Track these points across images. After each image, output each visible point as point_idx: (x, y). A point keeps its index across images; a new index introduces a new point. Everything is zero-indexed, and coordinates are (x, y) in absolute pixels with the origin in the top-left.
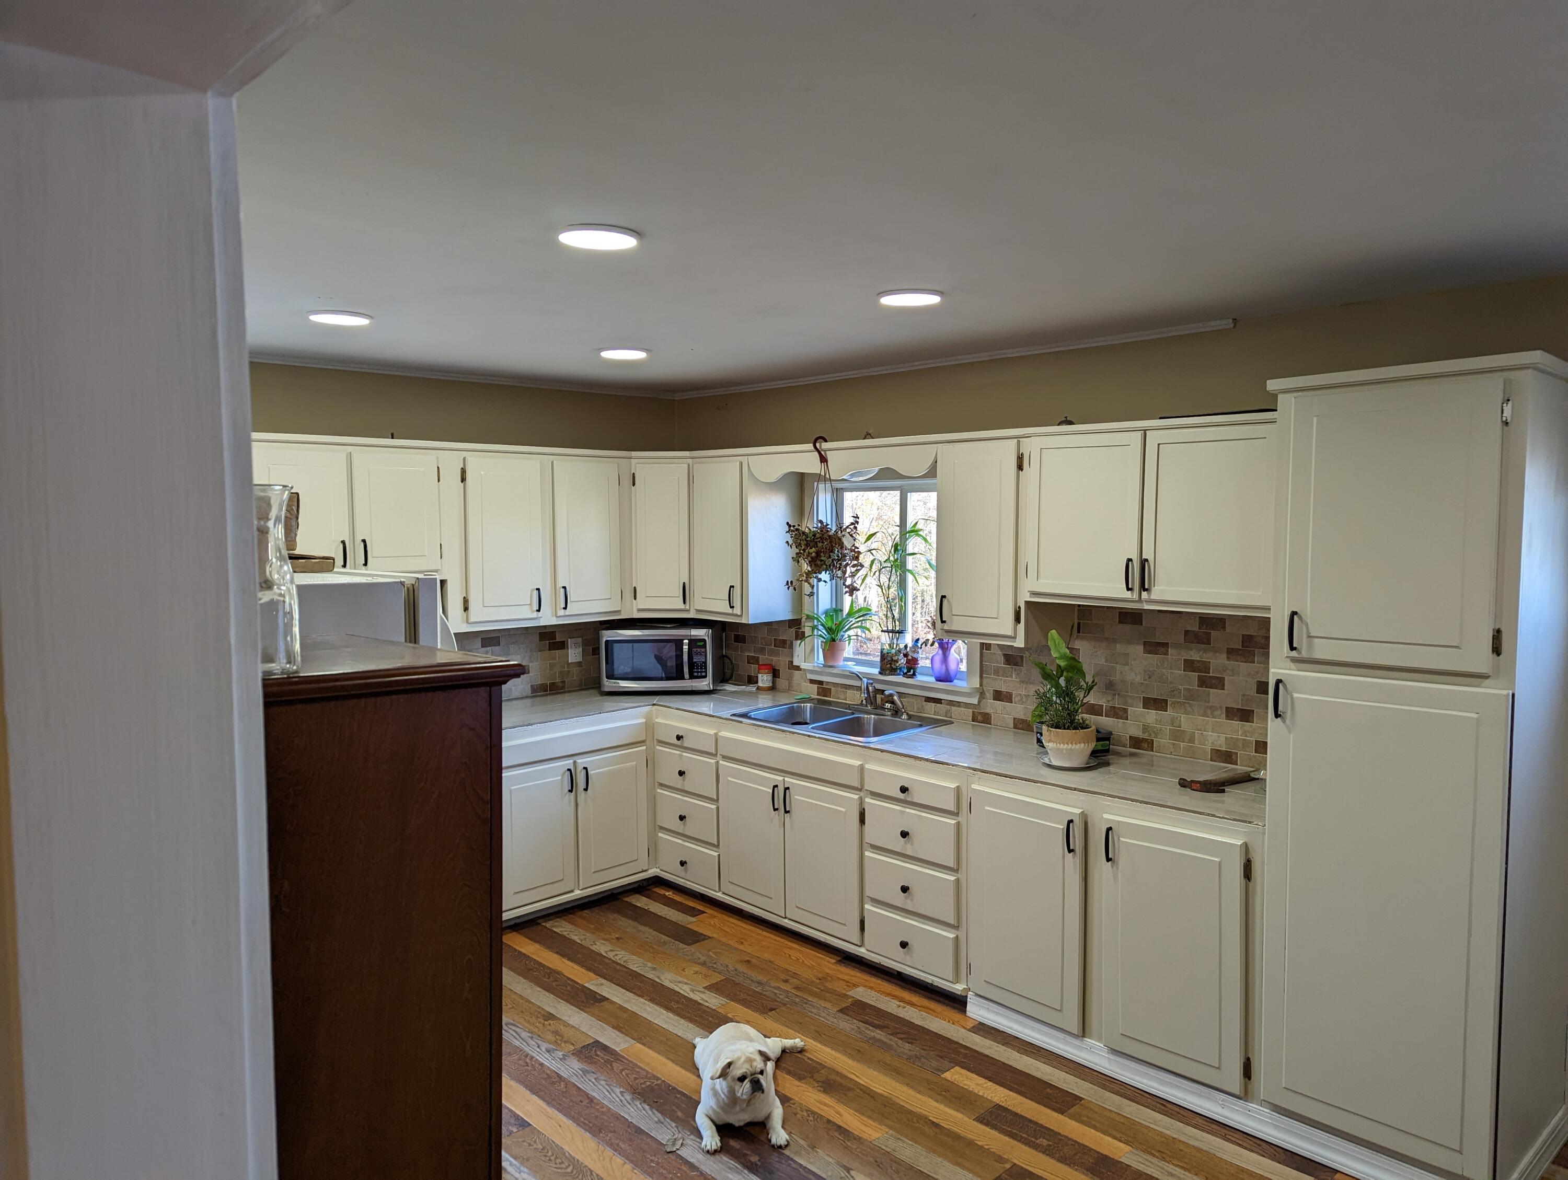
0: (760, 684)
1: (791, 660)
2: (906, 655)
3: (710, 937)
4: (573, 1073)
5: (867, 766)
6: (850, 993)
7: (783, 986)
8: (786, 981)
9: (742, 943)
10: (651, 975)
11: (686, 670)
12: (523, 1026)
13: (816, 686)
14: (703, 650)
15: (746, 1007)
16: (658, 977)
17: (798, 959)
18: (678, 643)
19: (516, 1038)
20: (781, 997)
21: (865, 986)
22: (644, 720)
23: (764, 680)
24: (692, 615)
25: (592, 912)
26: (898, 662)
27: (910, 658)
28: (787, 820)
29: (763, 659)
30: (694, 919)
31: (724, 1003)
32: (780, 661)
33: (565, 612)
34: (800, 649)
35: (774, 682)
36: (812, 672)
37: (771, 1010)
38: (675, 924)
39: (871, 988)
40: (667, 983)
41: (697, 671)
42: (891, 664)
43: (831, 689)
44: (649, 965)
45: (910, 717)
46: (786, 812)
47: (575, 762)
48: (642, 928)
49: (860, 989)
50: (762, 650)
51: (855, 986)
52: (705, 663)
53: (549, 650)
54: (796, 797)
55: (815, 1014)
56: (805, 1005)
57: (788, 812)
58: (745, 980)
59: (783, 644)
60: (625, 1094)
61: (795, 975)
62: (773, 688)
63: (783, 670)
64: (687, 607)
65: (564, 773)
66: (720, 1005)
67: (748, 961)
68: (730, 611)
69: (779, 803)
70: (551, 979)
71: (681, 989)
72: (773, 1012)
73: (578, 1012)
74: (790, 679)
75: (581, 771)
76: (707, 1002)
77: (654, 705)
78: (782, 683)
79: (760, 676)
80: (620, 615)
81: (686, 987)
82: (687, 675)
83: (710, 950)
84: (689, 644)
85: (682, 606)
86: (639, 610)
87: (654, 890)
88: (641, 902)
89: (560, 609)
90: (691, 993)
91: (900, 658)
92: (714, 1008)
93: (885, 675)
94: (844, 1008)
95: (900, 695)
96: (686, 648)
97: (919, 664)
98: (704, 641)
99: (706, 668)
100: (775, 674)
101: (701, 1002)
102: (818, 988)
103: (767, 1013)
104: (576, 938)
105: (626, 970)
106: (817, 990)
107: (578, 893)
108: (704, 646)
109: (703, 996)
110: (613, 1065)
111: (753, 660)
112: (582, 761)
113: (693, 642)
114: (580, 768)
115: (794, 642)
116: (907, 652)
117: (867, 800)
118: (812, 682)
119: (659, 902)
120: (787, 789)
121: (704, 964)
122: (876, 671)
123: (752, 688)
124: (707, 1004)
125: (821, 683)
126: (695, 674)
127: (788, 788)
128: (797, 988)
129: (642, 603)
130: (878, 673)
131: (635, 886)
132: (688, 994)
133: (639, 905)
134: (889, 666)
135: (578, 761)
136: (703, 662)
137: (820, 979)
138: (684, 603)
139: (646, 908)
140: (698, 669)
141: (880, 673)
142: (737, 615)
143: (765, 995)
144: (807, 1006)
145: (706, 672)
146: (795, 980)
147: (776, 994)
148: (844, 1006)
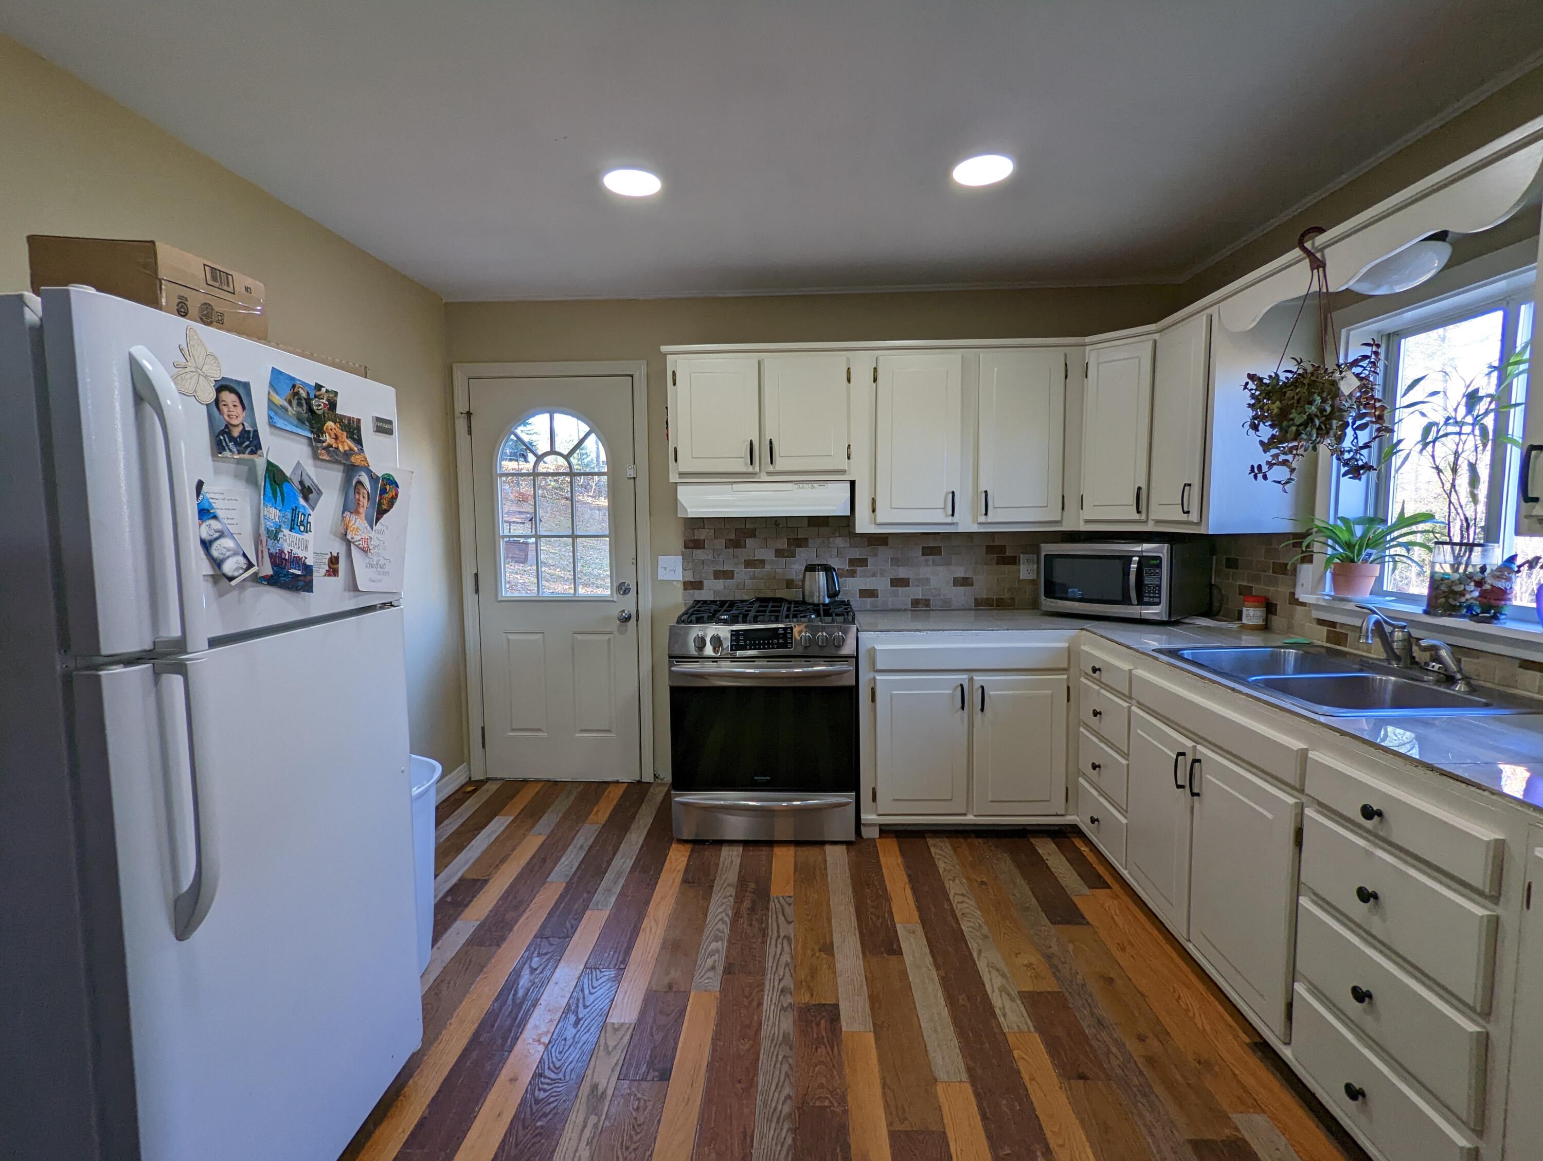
0: (1245, 621)
1: (1292, 591)
2: (1479, 584)
3: (1088, 923)
4: (774, 1034)
5: (1311, 754)
6: (1235, 1117)
7: (1132, 1046)
8: (1142, 1039)
9: (1123, 949)
10: (973, 945)
11: (1133, 594)
12: (796, 948)
13: (1324, 630)
14: (1157, 570)
15: (1049, 1053)
16: (980, 952)
17: (1189, 1010)
18: (1127, 559)
19: (774, 958)
20: (1115, 1062)
21: (1273, 1118)
22: (1065, 645)
23: (1252, 615)
24: (1150, 527)
25: (984, 843)
26: (1464, 595)
27: (1488, 587)
28: (1197, 805)
29: (1258, 589)
30: (1086, 891)
31: (1025, 1028)
32: (1278, 592)
33: (986, 519)
34: (1307, 573)
35: (1266, 620)
36: (1318, 607)
37: (1082, 1077)
38: (1060, 889)
39: (1285, 1130)
40: (982, 966)
41: (1144, 595)
42: (1446, 597)
43: (1347, 634)
44: (985, 929)
45: (1473, 689)
46: (1194, 794)
47: (971, 680)
48: (1020, 881)
49: (1260, 1120)
50: (1256, 579)
51: (1258, 1107)
52: (1160, 586)
53: (997, 564)
54: (1209, 777)
55: (1145, 1125)
56: (1139, 1097)
57: (1198, 795)
58: (1083, 1006)
59: (1282, 569)
60: (789, 1101)
61: (1163, 1035)
62: (1266, 627)
63: (1282, 606)
64: (1143, 517)
65: (957, 687)
66: (1016, 1029)
67: (1111, 980)
68: (1184, 517)
69: (1183, 779)
70: (874, 904)
71: (991, 980)
72: (1081, 1082)
73: (857, 956)
74: (1291, 616)
75: (977, 689)
76: (1004, 1015)
77: (1083, 629)
78: (1278, 621)
79: (1244, 609)
80: (1061, 526)
81: (998, 981)
82: (1135, 601)
83: (1071, 941)
84: (1139, 563)
85: (1136, 516)
86: (1087, 522)
87: (1073, 839)
88: (1046, 849)
89: (981, 515)
90: (997, 992)
91: (1468, 589)
92: (1006, 1030)
93: (1435, 615)
94: (1206, 1142)
95: (1456, 649)
96: (1134, 566)
97: (1510, 600)
98: (1159, 558)
99: (1160, 593)
100: (1270, 608)
101: (998, 1011)
102: (1184, 1077)
103: (1069, 1079)
104: (941, 866)
105: (955, 925)
106: (1178, 1077)
107: (970, 818)
108: (1159, 566)
109: (1008, 1004)
110: (819, 1050)
111: (1246, 593)
112: (979, 678)
113: (1144, 561)
114: (977, 686)
115: (1298, 565)
116: (1484, 578)
117: (1308, 812)
118: (1321, 622)
119: (1065, 856)
120: (1195, 761)
121: (1049, 958)
122: (1419, 610)
123: (1234, 626)
124: (1001, 1019)
125: (1333, 624)
126: (1146, 599)
127: (1199, 761)
128: (1150, 1060)
129: (1088, 514)
130: (1421, 612)
131: (1057, 828)
132: (993, 991)
133: (1040, 852)
134: (1442, 600)
135: (975, 678)
136: (1157, 586)
137: (1199, 1062)
138: (1139, 512)
139: (1045, 858)
140: (1149, 592)
141: (1426, 612)
142: (1192, 523)
143: (1091, 1046)
144: (1144, 1101)
145: (1160, 597)
146: (1156, 1043)
147: (1109, 1051)
148: (1207, 1136)
